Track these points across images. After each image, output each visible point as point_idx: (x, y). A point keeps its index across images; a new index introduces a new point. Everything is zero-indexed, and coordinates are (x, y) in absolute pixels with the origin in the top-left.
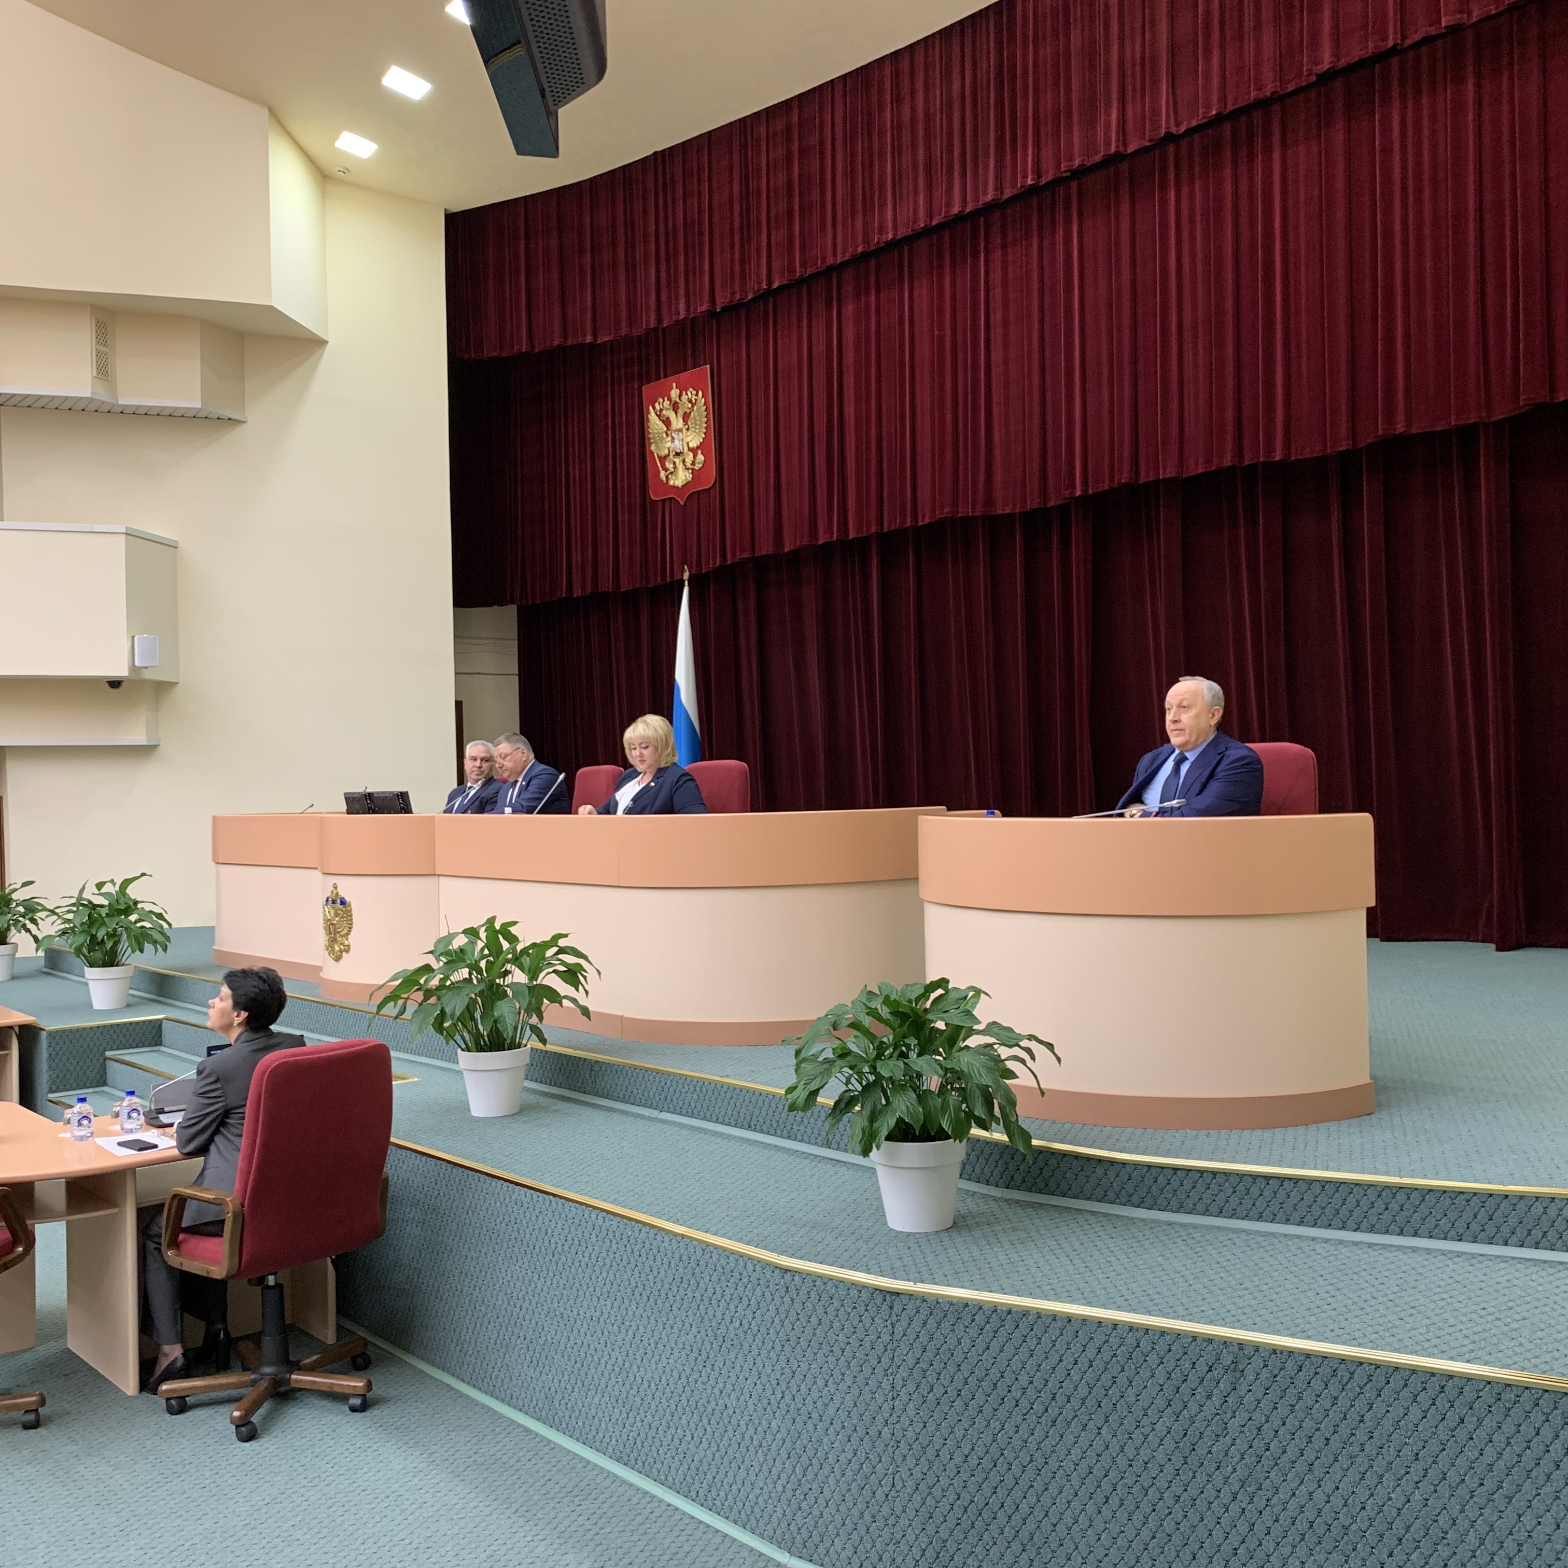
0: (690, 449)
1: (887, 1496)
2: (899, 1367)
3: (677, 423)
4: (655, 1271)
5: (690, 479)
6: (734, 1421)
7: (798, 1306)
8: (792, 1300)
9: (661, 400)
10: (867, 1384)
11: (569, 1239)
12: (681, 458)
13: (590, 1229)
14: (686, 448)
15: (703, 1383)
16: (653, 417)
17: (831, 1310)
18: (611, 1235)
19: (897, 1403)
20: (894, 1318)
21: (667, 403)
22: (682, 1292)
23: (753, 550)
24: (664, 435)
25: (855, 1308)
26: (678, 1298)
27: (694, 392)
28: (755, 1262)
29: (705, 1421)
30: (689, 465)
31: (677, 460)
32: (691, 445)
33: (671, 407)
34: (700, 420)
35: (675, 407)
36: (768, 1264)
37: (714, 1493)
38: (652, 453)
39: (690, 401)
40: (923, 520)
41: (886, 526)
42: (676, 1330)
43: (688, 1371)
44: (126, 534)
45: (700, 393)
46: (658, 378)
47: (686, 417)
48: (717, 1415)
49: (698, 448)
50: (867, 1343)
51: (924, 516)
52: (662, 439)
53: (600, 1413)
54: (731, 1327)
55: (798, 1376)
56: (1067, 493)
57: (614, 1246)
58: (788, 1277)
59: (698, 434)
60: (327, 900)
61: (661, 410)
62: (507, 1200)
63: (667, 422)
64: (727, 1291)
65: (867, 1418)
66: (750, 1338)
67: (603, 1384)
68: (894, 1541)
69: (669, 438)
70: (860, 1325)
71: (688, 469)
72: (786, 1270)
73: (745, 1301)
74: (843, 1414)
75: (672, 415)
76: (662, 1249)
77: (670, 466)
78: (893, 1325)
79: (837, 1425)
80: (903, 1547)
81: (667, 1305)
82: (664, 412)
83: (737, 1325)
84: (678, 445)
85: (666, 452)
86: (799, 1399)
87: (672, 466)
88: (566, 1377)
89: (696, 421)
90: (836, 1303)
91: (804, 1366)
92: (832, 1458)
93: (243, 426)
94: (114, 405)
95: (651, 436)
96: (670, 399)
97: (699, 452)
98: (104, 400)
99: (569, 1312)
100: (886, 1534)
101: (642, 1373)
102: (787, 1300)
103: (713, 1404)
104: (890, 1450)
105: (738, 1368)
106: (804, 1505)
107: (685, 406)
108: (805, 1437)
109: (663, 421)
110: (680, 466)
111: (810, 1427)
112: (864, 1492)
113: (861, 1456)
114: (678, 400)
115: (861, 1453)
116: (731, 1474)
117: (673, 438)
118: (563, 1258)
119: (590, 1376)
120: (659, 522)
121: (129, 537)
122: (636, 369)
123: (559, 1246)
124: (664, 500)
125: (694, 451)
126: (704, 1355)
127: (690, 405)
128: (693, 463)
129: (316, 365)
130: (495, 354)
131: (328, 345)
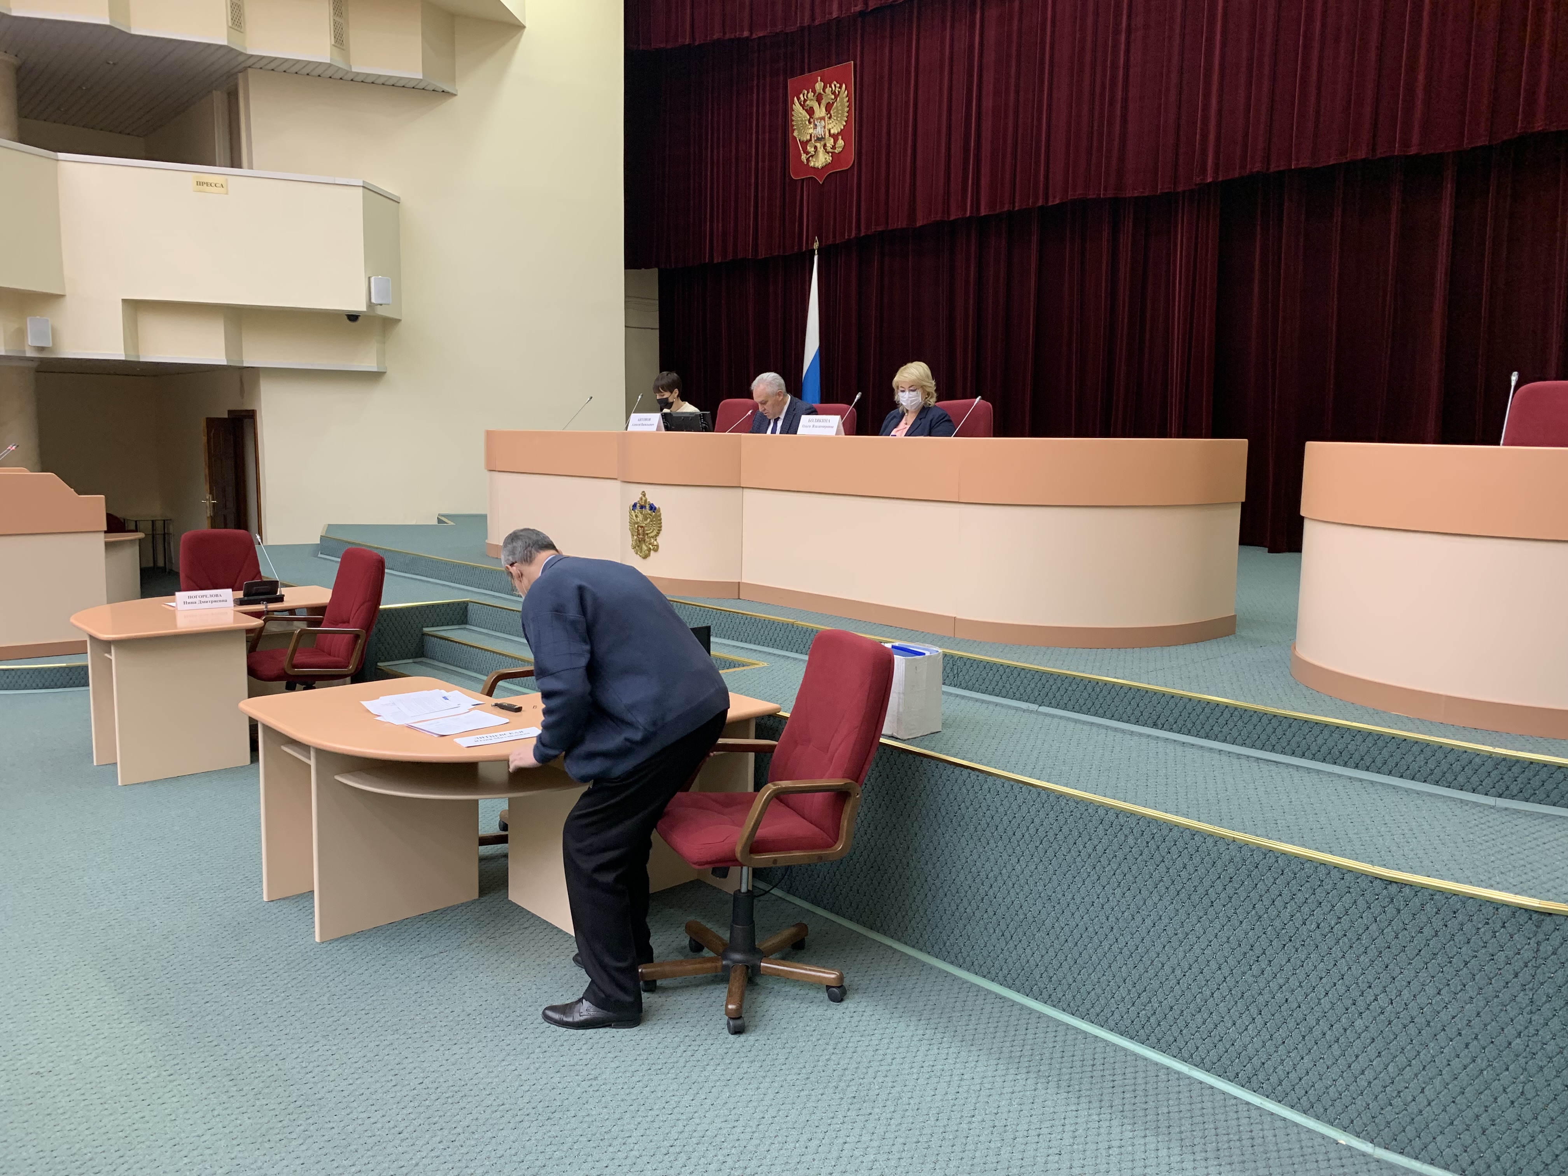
1: (1512, 1103)
2: (1542, 984)
3: (820, 112)
4: (1191, 868)
5: (829, 161)
6: (1298, 1015)
7: (1405, 915)
8: (1399, 911)
9: (806, 92)
10: (1497, 997)
11: (1065, 829)
12: (822, 143)
13: (1095, 822)
14: (827, 134)
15: (1254, 976)
16: (797, 107)
17: (1453, 925)
18: (1126, 831)
19: (1535, 1017)
20: (1541, 937)
21: (811, 95)
22: (1230, 890)
23: (887, 223)
24: (807, 123)
25: (1487, 923)
26: (1223, 895)
28: (1344, 871)
29: (1254, 1010)
30: (829, 149)
31: (818, 145)
32: (832, 132)
33: (815, 98)
34: (843, 110)
35: (819, 99)
36: (1365, 875)
37: (1261, 1076)
38: (796, 138)
39: (833, 93)
40: (1053, 201)
41: (1017, 205)
42: (1217, 924)
43: (1232, 962)
44: (363, 187)
45: (844, 86)
46: (802, 73)
47: (829, 107)
48: (1273, 1007)
50: (1501, 957)
51: (1054, 197)
52: (804, 127)
53: (1099, 991)
54: (1304, 930)
55: (1400, 982)
56: (1198, 180)
57: (1131, 840)
58: (1393, 889)
59: (840, 122)
60: (635, 506)
61: (805, 101)
62: (977, 788)
63: (811, 112)
64: (1299, 894)
65: (1493, 1027)
66: (1330, 941)
67: (1105, 964)
68: (1518, 1144)
69: (812, 126)
70: (1494, 940)
71: (828, 153)
72: (1390, 882)
73: (1326, 907)
74: (1460, 1023)
75: (815, 105)
76: (1203, 848)
77: (811, 149)
78: (1538, 943)
79: (1451, 1031)
80: (1530, 1150)
81: (1206, 901)
82: (808, 102)
83: (1314, 926)
84: (819, 131)
85: (809, 137)
86: (1398, 1005)
87: (813, 149)
88: (1051, 953)
89: (838, 110)
90: (1460, 917)
91: (1409, 973)
92: (1440, 1061)
93: (456, 97)
94: (347, 72)
95: (794, 123)
96: (814, 91)
97: (840, 137)
98: (340, 66)
99: (1060, 896)
100: (1507, 1138)
101: (1162, 958)
102: (1391, 910)
103: (1267, 996)
104: (1522, 1061)
105: (1309, 966)
106: (1397, 1102)
107: (829, 96)
108: (1403, 1039)
109: (806, 111)
110: (821, 150)
111: (1412, 1030)
112: (1482, 1096)
113: (1481, 1063)
114: (822, 93)
115: (1482, 1060)
116: (1288, 1063)
117: (816, 125)
118: (1055, 846)
119: (1085, 955)
120: (798, 197)
121: (365, 190)
122: (782, 64)
123: (1051, 834)
125: (835, 137)
126: (1258, 951)
128: (834, 147)
129: (515, 47)
130: (662, 46)
131: (526, 30)
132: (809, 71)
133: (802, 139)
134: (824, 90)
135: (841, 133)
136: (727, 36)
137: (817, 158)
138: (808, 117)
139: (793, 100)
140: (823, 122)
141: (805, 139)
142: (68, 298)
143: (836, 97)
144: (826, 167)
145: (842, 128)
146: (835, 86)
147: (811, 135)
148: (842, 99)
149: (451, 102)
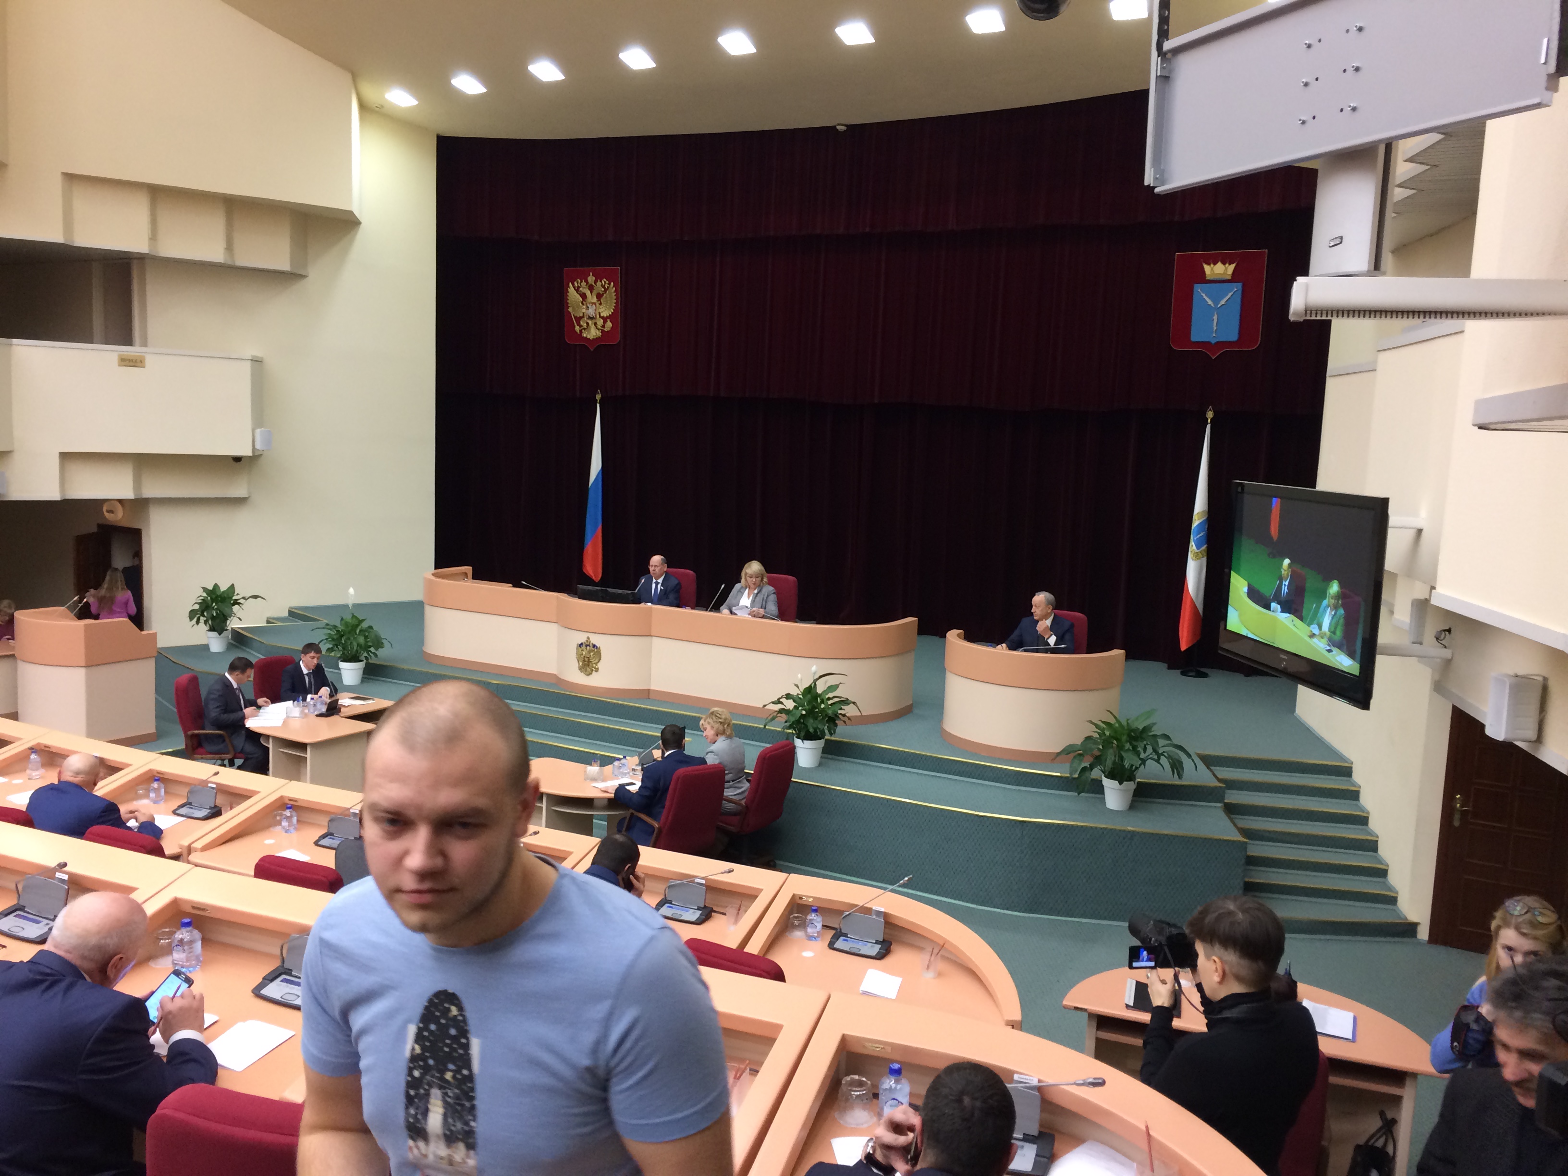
0: (602, 318)
3: (592, 298)
9: (579, 281)
10: (1011, 850)
11: (867, 809)
12: (594, 321)
14: (598, 316)
16: (571, 290)
17: (1000, 829)
19: (1022, 855)
21: (584, 284)
23: (647, 390)
24: (581, 304)
25: (1009, 827)
27: (607, 282)
30: (599, 327)
31: (590, 322)
32: (602, 315)
35: (591, 288)
39: (604, 287)
40: (774, 396)
45: (612, 284)
46: (575, 265)
47: (599, 296)
49: (607, 317)
51: (775, 393)
56: (869, 400)
60: (582, 644)
63: (584, 296)
65: (1010, 860)
71: (599, 329)
72: (983, 817)
74: (1001, 860)
75: (588, 293)
78: (1022, 832)
79: (998, 863)
82: (581, 289)
84: (591, 312)
85: (581, 315)
86: (983, 856)
87: (585, 324)
92: (995, 874)
93: (307, 278)
94: (235, 266)
95: (569, 302)
96: (587, 282)
97: (609, 320)
98: (229, 263)
104: (1019, 869)
109: (579, 294)
112: (1008, 883)
113: (1007, 872)
117: (588, 307)
120: (572, 356)
121: (251, 361)
122: (557, 254)
125: (605, 319)
127: (603, 289)
128: (603, 326)
129: (354, 238)
130: (464, 236)
131: (361, 225)
132: (582, 265)
133: (576, 315)
134: (595, 283)
136: (520, 237)
137: (589, 332)
138: (581, 300)
139: (569, 284)
140: (594, 306)
141: (578, 316)
142: (15, 453)
143: (606, 290)
144: (596, 340)
145: (611, 313)
146: (605, 282)
147: (583, 313)
148: (610, 293)
149: (303, 283)
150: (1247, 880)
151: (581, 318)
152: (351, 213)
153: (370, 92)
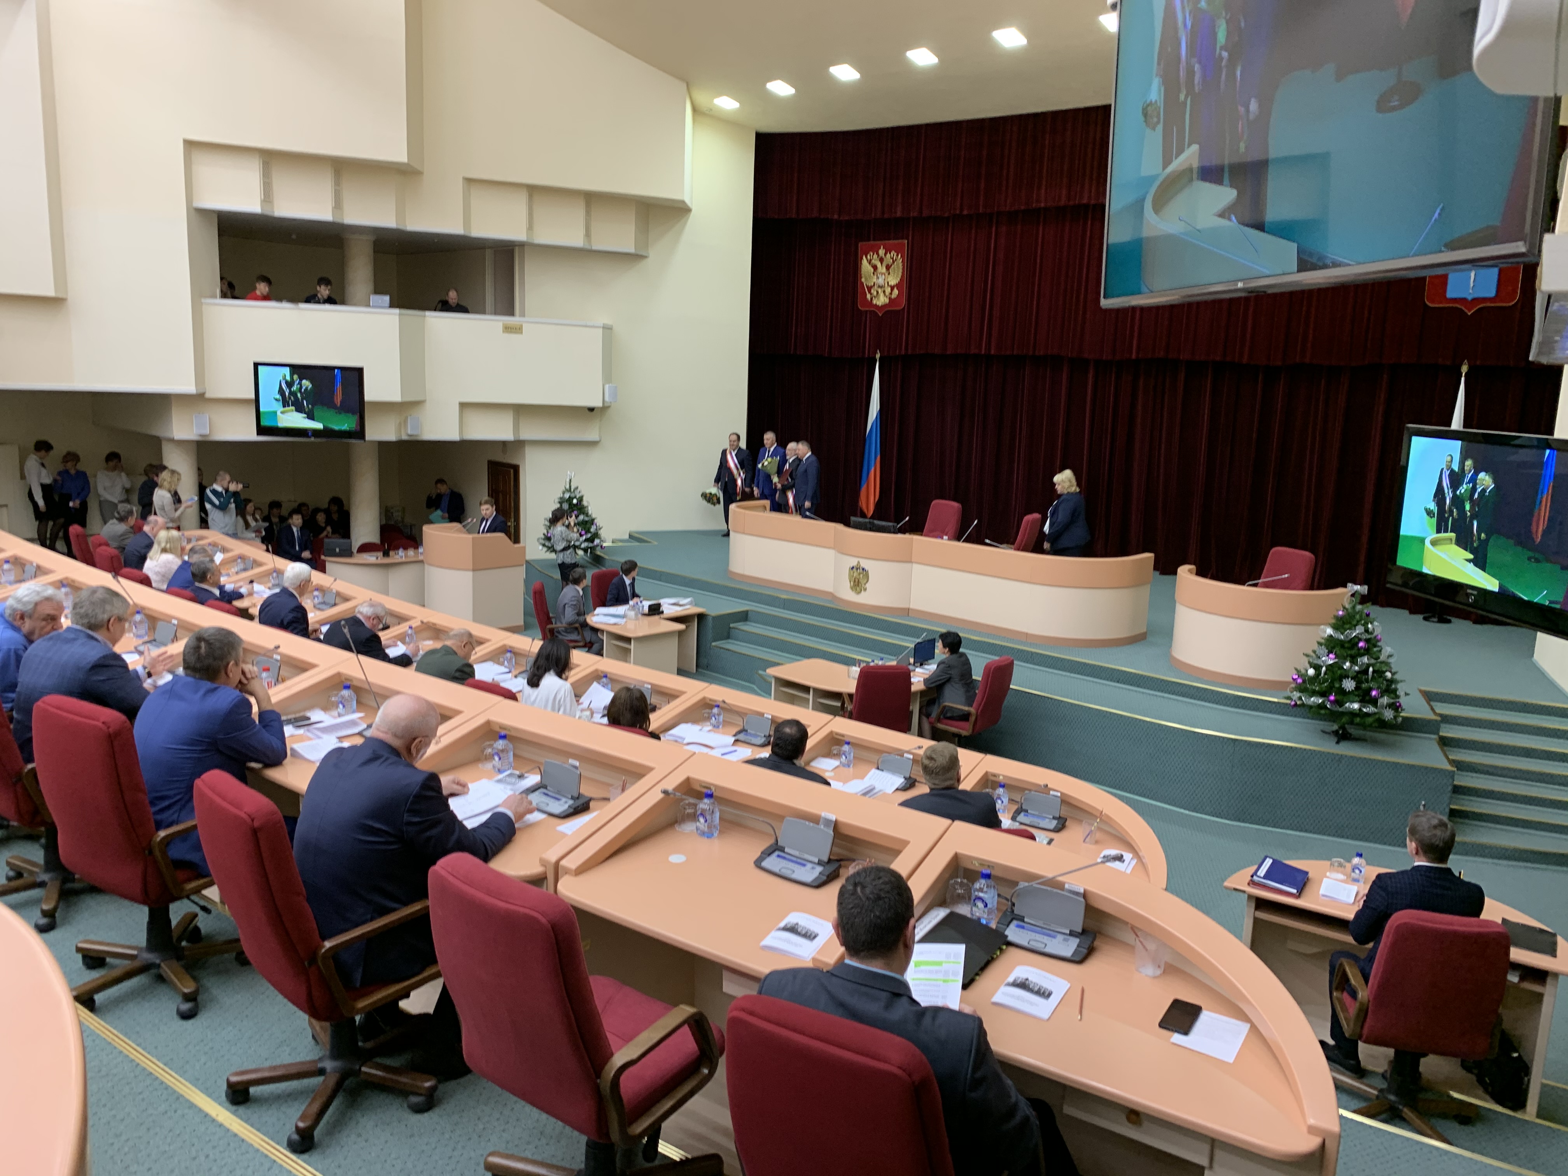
3: (882, 269)
16: (865, 261)
23: (926, 350)
25: (1222, 743)
30: (887, 294)
31: (880, 290)
35: (881, 260)
46: (868, 239)
47: (888, 267)
55: (1197, 762)
63: (875, 268)
75: (879, 264)
82: (873, 261)
84: (881, 281)
90: (1215, 742)
91: (1200, 759)
93: (647, 259)
94: (592, 249)
98: (586, 246)
102: (1195, 741)
104: (1229, 782)
110: (882, 295)
111: (1200, 776)
115: (1219, 783)
120: (863, 323)
121: (602, 328)
122: (854, 230)
124: (866, 311)
129: (685, 223)
130: (776, 217)
131: (691, 212)
132: (874, 240)
135: (898, 286)
136: (822, 217)
137: (878, 299)
142: (427, 401)
143: (893, 262)
148: (898, 265)
149: (645, 262)
150: (1453, 807)
151: (871, 287)
152: (683, 202)
153: (702, 98)
